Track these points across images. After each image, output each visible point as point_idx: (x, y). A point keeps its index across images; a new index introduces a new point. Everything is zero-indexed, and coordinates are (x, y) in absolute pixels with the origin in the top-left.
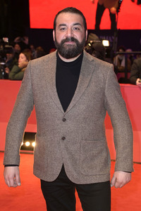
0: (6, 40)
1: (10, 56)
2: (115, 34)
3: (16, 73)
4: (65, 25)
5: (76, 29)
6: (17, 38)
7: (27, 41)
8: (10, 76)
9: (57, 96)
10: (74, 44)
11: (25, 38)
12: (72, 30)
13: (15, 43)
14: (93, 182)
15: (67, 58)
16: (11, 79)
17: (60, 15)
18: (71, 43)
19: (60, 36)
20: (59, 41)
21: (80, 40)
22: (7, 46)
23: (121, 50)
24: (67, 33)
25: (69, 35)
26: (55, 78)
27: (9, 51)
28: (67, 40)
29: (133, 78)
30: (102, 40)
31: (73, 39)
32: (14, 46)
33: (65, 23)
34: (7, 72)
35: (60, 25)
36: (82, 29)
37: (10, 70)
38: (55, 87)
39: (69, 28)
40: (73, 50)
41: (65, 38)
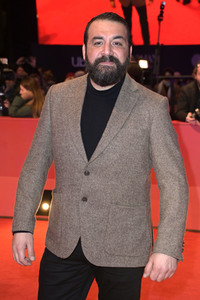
0: (5, 61)
1: (10, 83)
2: (156, 51)
3: (19, 107)
4: (101, 38)
5: (117, 43)
6: (21, 59)
7: (33, 63)
8: (11, 111)
9: (81, 138)
10: (114, 65)
11: (32, 58)
12: (110, 46)
13: (18, 66)
14: (119, 265)
15: (102, 85)
16: (12, 116)
17: (95, 23)
18: (108, 64)
19: (94, 53)
20: (92, 60)
21: (122, 60)
22: (5, 70)
23: (167, 74)
24: (104, 50)
25: (107, 52)
26: (80, 111)
27: (9, 76)
28: (103, 59)
29: (181, 113)
30: (137, 60)
31: (112, 59)
32: (15, 70)
33: (102, 35)
34: (6, 105)
35: (95, 38)
36: (125, 45)
37: (11, 102)
38: (79, 125)
39: (108, 42)
40: (112, 74)
41: (100, 56)
